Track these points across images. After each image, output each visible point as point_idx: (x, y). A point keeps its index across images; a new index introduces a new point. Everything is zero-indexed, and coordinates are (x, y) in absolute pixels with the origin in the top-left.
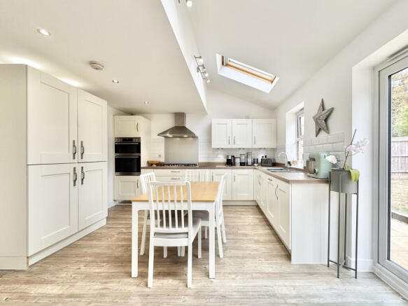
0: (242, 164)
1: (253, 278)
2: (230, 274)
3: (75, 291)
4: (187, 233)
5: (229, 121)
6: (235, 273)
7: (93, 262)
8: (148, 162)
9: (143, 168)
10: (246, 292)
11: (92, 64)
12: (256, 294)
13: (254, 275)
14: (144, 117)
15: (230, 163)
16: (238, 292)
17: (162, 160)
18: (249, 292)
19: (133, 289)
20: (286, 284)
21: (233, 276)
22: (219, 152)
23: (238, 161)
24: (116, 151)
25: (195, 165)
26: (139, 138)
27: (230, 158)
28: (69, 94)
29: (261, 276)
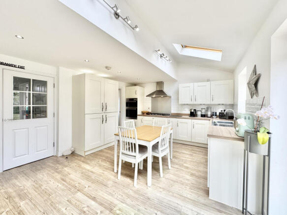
0: (203, 116)
1: (173, 196)
2: (160, 188)
3: (93, 170)
4: (135, 156)
5: (191, 85)
6: (163, 189)
7: (104, 160)
8: (142, 112)
9: (139, 115)
10: (162, 201)
11: (106, 67)
12: (168, 205)
13: (175, 195)
14: (140, 86)
15: (193, 114)
16: (158, 199)
17: (150, 111)
18: (164, 202)
19: (112, 177)
20: (193, 209)
21: (161, 190)
22: (185, 106)
23: (199, 113)
24: (127, 106)
25: (168, 115)
26: (137, 99)
27: (193, 111)
28: (100, 82)
29: (179, 197)
